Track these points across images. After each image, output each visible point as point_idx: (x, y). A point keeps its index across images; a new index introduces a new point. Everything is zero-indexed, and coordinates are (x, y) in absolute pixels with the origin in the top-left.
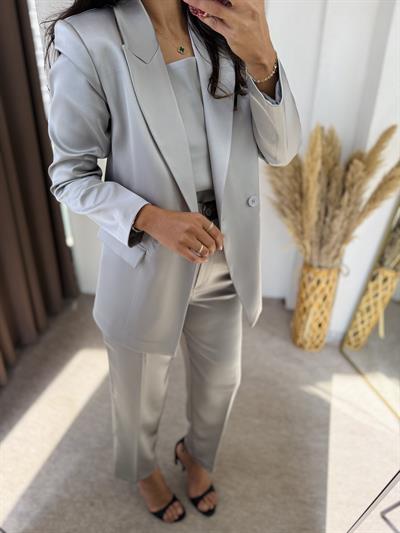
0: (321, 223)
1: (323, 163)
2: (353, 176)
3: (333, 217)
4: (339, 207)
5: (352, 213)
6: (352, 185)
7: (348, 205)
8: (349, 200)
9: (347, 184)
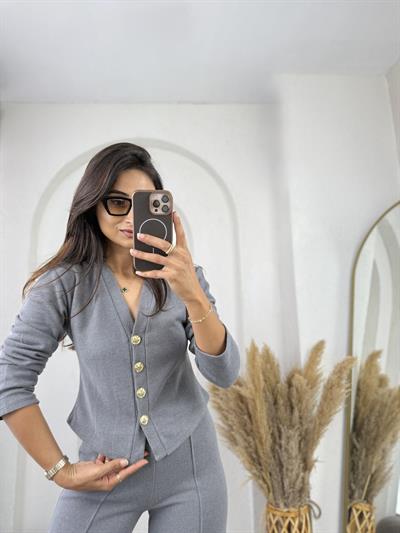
0: (277, 447)
2: (297, 390)
6: (300, 401)
7: (301, 423)
8: (301, 418)
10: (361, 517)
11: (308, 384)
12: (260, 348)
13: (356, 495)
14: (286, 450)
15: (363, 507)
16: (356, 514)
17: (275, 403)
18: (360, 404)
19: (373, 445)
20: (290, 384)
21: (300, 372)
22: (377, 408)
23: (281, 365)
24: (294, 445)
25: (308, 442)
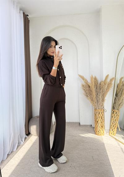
0: (97, 97)
1: (95, 84)
2: (102, 85)
4: (100, 93)
6: (102, 87)
8: (102, 91)
10: (116, 113)
11: (104, 84)
12: (94, 77)
13: (115, 108)
14: (99, 97)
15: (117, 111)
16: (115, 112)
17: (97, 88)
18: (117, 89)
19: (120, 98)
20: (100, 84)
21: (103, 82)
22: (121, 90)
23: (99, 80)
24: (100, 96)
25: (104, 96)
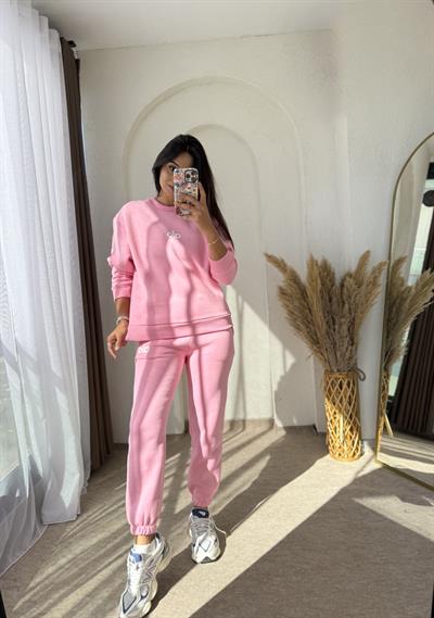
0: (332, 331)
1: (323, 285)
3: (341, 325)
4: (343, 317)
5: (354, 319)
6: (349, 297)
7: (350, 313)
8: (350, 309)
9: (345, 298)
11: (356, 284)
12: (319, 263)
17: (330, 300)
20: (342, 286)
21: (351, 276)
